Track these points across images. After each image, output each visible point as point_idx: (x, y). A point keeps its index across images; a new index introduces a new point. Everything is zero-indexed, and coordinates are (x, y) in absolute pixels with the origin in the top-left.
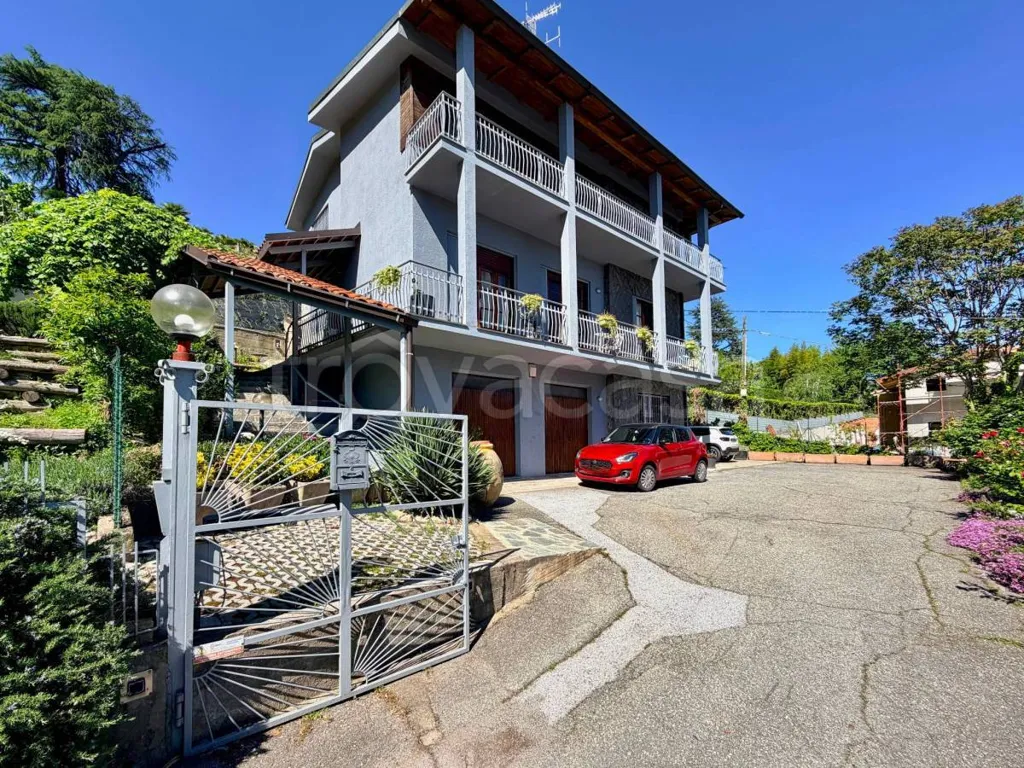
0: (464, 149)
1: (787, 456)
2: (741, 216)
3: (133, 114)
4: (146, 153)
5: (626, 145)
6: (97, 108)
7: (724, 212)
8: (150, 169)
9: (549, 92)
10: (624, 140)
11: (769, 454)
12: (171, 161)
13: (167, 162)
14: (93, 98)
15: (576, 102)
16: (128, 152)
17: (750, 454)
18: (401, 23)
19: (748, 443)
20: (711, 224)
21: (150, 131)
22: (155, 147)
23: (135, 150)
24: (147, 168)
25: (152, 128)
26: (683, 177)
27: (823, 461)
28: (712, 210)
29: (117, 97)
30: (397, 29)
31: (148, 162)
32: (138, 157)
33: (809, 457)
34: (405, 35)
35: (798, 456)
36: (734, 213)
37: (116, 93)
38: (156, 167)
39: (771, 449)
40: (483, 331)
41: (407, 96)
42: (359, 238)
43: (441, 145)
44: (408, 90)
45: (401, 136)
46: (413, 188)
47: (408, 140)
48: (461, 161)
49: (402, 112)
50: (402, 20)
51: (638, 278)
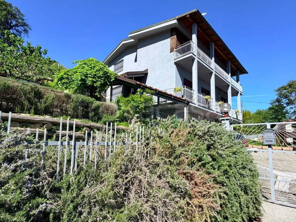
0: (195, 56)
2: (247, 73)
3: (17, 13)
4: (20, 27)
5: (223, 53)
6: (4, 10)
7: (244, 71)
8: (20, 32)
9: (209, 39)
12: (29, 31)
13: (28, 31)
14: (4, 6)
15: (215, 42)
16: (14, 26)
18: (177, 20)
20: (240, 74)
21: (23, 20)
22: (24, 25)
23: (16, 25)
24: (19, 32)
25: (24, 18)
28: (240, 71)
29: (12, 7)
30: (175, 21)
31: (20, 30)
32: (16, 28)
34: (177, 23)
36: (245, 72)
37: (12, 5)
38: (23, 32)
40: (198, 105)
41: (174, 38)
42: (147, 74)
43: (191, 55)
44: (174, 36)
45: (171, 48)
46: (175, 63)
47: (175, 50)
48: (194, 59)
49: (171, 42)
50: (177, 19)
51: (221, 90)
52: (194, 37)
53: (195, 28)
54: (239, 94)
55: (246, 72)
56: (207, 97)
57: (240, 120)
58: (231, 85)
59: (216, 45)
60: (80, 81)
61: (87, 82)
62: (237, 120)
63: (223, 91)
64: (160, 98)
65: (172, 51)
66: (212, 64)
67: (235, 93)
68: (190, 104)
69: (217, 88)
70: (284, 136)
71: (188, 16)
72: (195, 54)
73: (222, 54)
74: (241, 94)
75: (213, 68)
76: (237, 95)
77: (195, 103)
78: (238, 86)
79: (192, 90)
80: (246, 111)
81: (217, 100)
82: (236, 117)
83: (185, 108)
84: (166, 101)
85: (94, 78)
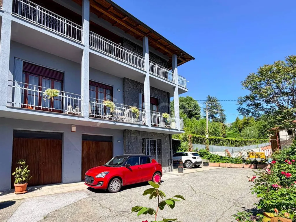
1: (224, 165)
2: (194, 59)
10: (123, 20)
11: (217, 164)
17: (210, 164)
19: (209, 159)
26: (160, 39)
27: (239, 167)
28: (177, 55)
33: (233, 165)
35: (228, 165)
39: (218, 161)
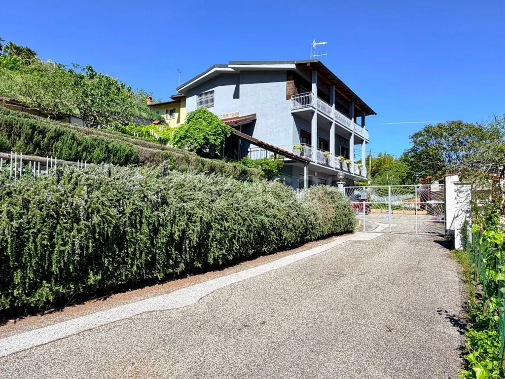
0: (315, 109)
2: (375, 114)
7: (370, 112)
15: (335, 85)
20: (366, 115)
28: (367, 112)
30: (294, 66)
34: (296, 68)
40: (317, 163)
41: (291, 83)
42: (255, 120)
43: (311, 108)
44: (291, 81)
45: (287, 94)
46: (293, 114)
47: (292, 98)
48: (313, 112)
49: (287, 87)
50: (296, 64)
51: (342, 137)
52: (314, 86)
53: (315, 76)
54: (364, 142)
55: (373, 113)
56: (326, 153)
57: (364, 177)
58: (353, 134)
59: (337, 87)
60: (203, 139)
61: (210, 141)
62: (360, 177)
63: (344, 138)
64: (277, 154)
65: (288, 98)
66: (333, 113)
67: (359, 141)
68: (310, 163)
69: (336, 135)
70: (428, 197)
71: (308, 65)
72: (315, 107)
73: (343, 95)
74: (366, 142)
75: (333, 118)
76: (362, 144)
77: (314, 161)
78: (363, 133)
79: (311, 147)
80: (385, 154)
81: (337, 154)
82: (358, 174)
83: (305, 168)
84: (284, 158)
85: (214, 135)
